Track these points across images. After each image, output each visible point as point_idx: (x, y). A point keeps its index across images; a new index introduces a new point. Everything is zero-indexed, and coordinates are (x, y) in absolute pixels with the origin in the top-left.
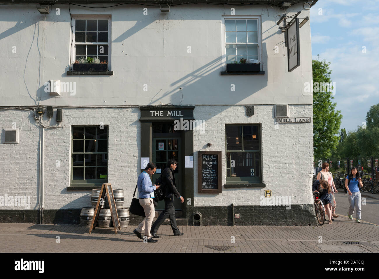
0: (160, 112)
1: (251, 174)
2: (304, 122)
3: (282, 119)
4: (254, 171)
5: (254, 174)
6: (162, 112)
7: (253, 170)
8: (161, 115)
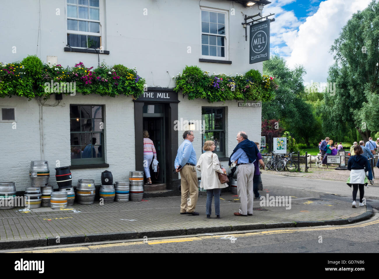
0: (151, 93)
1: (217, 150)
2: (256, 106)
3: (242, 104)
4: (219, 148)
5: (219, 150)
6: (152, 94)
7: (219, 146)
8: (151, 97)
